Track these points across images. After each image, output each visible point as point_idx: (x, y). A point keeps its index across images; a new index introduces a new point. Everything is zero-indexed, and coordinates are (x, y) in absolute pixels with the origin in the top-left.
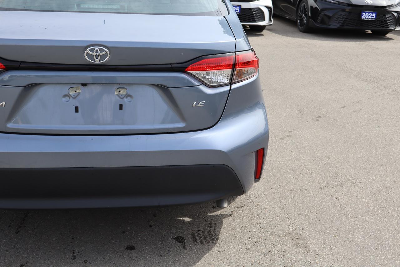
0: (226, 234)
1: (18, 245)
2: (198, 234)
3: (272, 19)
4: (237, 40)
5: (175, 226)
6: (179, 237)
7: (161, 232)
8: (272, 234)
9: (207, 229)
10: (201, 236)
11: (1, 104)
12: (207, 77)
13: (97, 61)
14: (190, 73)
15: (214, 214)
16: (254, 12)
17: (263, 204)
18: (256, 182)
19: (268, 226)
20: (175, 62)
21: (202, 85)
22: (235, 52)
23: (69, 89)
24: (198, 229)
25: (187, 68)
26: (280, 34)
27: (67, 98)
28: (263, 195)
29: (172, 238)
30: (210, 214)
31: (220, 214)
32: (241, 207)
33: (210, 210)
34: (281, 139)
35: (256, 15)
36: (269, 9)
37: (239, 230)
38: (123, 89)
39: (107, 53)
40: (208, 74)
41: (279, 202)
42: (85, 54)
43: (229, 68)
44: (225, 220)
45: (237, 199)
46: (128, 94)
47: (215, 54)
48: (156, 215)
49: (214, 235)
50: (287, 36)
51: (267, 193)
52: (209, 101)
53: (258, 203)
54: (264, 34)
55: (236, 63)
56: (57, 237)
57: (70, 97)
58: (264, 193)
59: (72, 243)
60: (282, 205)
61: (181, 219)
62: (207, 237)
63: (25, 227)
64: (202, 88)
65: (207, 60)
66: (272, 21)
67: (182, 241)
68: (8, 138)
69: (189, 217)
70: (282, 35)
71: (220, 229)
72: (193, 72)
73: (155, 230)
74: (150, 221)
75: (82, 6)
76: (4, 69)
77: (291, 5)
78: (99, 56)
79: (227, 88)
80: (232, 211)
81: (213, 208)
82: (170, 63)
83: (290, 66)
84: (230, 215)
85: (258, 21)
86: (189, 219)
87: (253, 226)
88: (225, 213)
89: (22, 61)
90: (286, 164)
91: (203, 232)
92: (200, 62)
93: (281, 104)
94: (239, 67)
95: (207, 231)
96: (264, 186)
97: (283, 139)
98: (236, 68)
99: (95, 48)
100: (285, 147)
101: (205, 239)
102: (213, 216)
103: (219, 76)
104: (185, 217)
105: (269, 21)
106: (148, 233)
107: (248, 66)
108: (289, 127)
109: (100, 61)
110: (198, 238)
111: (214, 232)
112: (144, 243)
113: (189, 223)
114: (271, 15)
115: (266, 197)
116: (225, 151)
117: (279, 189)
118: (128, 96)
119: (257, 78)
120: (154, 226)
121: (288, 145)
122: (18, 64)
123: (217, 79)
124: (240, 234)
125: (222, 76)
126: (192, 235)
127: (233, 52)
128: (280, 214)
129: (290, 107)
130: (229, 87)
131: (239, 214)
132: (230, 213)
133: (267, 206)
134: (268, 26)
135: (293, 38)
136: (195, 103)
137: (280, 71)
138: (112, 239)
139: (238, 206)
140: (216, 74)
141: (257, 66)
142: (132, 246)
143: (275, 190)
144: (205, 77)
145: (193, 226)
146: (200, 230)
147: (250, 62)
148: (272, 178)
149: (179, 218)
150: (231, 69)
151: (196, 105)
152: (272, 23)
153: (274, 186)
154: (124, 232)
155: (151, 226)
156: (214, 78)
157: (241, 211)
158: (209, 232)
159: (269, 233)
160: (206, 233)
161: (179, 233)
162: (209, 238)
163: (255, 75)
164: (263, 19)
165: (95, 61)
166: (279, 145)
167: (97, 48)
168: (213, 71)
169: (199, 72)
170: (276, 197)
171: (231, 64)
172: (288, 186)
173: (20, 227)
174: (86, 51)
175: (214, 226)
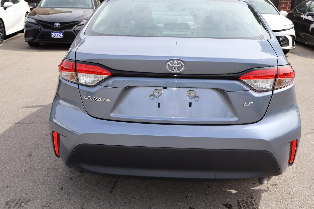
0: (264, 205)
1: (112, 201)
2: (243, 203)
3: (295, 45)
4: (278, 57)
5: (225, 196)
6: (228, 204)
7: (214, 199)
8: (301, 207)
9: (250, 200)
10: (245, 204)
11: (108, 100)
12: (255, 84)
13: (175, 71)
14: (242, 81)
15: (254, 188)
16: (281, 39)
17: (293, 184)
18: (289, 166)
19: (297, 201)
20: (232, 72)
21: (251, 90)
22: (277, 66)
23: (154, 90)
24: (243, 199)
25: (240, 77)
26: (301, 56)
27: (152, 97)
28: (293, 177)
29: (223, 205)
30: (251, 189)
31: (259, 189)
32: (276, 185)
33: (251, 185)
34: (305, 134)
35: (283, 42)
36: (293, 37)
37: (274, 202)
38: (192, 92)
39: (182, 65)
40: (255, 82)
41: (306, 183)
42: (167, 66)
43: (272, 78)
44: (263, 194)
45: (272, 179)
46: (196, 95)
47: (262, 67)
48: (210, 186)
49: (255, 204)
50: (307, 57)
51: (296, 176)
52: (256, 102)
53: (289, 183)
54: (288, 56)
55: (278, 74)
56: (139, 197)
57: (155, 96)
58: (294, 175)
59: (149, 202)
60: (308, 185)
61: (229, 190)
62: (249, 206)
63: (116, 188)
64: (251, 92)
65: (255, 71)
66: (294, 46)
67: (230, 207)
68: (111, 124)
69: (235, 190)
70: (303, 57)
71: (260, 200)
72: (245, 80)
73: (210, 197)
74: (205, 191)
75: (164, 33)
76: (111, 76)
77: (309, 34)
78: (177, 68)
79: (270, 93)
80: (269, 187)
81: (253, 184)
82: (227, 73)
83: (310, 80)
84: (267, 190)
85: (283, 46)
86: (235, 191)
87: (286, 200)
88: (263, 189)
89: (123, 70)
90: (310, 154)
91: (246, 202)
92: (250, 73)
93: (304, 108)
94: (280, 77)
95: (249, 201)
96: (293, 170)
97: (307, 135)
98: (278, 78)
99: (174, 62)
100: (309, 141)
101: (248, 207)
102: (253, 190)
103: (264, 84)
104: (232, 190)
105: (292, 46)
106: (205, 200)
107: (286, 77)
108: (311, 126)
109: (177, 71)
110: (242, 206)
111: (255, 202)
112: (202, 207)
113: (235, 194)
114: (294, 41)
115: (295, 178)
116: (267, 140)
117: (305, 173)
118: (195, 97)
119: (292, 87)
120: (209, 195)
121: (311, 140)
122: (120, 73)
123: (263, 86)
124: (275, 206)
125: (266, 84)
126: (238, 203)
127: (276, 66)
128: (307, 193)
129: (311, 110)
130: (272, 92)
131: (274, 190)
132: (267, 189)
133: (296, 185)
134: (291, 50)
135: (311, 59)
136: (246, 103)
137: (302, 83)
138: (178, 202)
139: (273, 184)
140: (262, 82)
141: (293, 77)
142: (193, 208)
143: (302, 173)
144: (253, 84)
145: (238, 197)
146: (244, 200)
147: (288, 74)
148: (300, 164)
149: (227, 190)
150: (274, 79)
151: (246, 104)
152: (294, 48)
153: (302, 171)
154: (186, 197)
155: (206, 194)
156: (260, 85)
157: (276, 188)
158: (251, 202)
159: (299, 206)
160: (248, 202)
161: (228, 201)
162: (251, 206)
163: (291, 84)
164: (288, 45)
165: (173, 71)
166: (304, 139)
167: (175, 62)
168: (259, 80)
169: (249, 80)
170: (303, 179)
171: (273, 75)
172: (313, 171)
173: (113, 188)
174: (167, 64)
175: (254, 198)
